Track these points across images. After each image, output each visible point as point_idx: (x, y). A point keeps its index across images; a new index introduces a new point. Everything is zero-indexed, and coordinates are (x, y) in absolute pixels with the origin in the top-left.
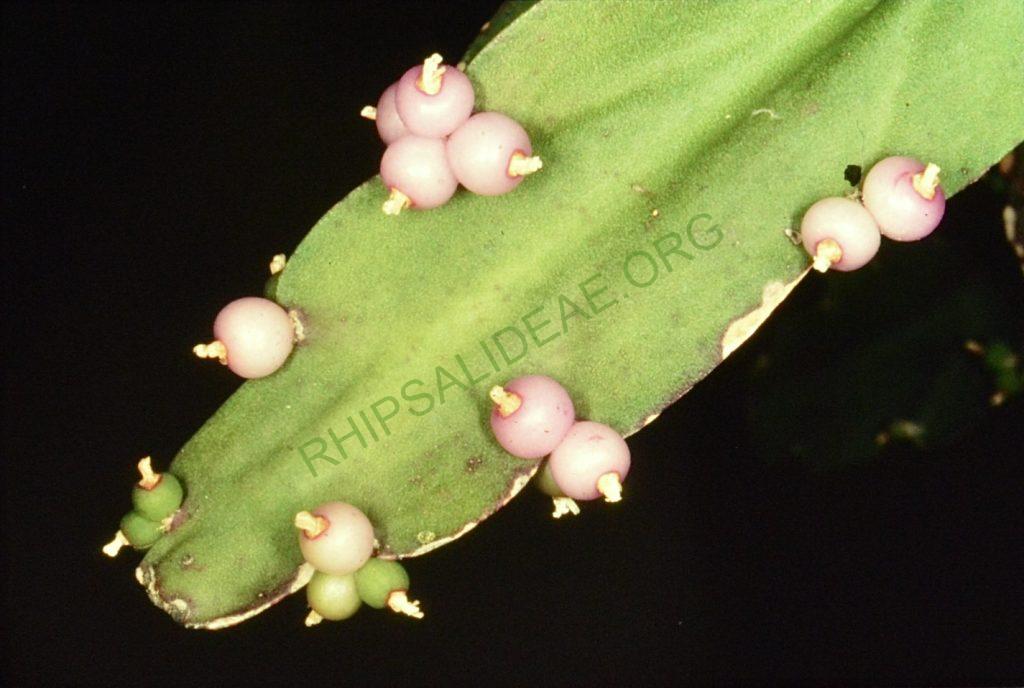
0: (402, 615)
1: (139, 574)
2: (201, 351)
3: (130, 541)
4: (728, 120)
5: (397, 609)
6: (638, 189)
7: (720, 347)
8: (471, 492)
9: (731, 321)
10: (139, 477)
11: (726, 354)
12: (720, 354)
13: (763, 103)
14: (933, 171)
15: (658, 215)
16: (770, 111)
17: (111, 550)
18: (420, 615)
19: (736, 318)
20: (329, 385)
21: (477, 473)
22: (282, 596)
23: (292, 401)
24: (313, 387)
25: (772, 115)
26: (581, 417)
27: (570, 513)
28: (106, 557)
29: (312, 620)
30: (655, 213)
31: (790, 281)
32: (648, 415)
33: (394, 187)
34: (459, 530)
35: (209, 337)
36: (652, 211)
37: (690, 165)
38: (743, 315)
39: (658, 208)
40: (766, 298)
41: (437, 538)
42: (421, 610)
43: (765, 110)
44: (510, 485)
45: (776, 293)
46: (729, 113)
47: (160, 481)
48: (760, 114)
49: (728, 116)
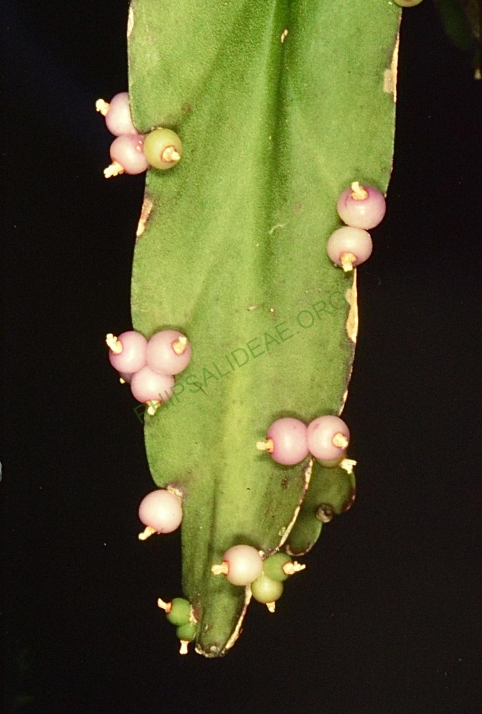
0: (297, 573)
1: (197, 650)
2: (143, 536)
3: (188, 641)
4: (259, 246)
5: (292, 573)
6: (251, 308)
7: (350, 339)
8: (290, 495)
9: (345, 325)
10: (163, 610)
11: (354, 339)
12: (352, 342)
13: (270, 226)
14: (355, 186)
15: (274, 310)
16: (278, 225)
17: (184, 650)
18: (304, 567)
19: (346, 321)
20: (208, 503)
21: (288, 486)
22: (245, 609)
23: (200, 524)
24: (203, 511)
25: (281, 226)
26: (307, 423)
27: (354, 466)
28: (184, 655)
29: (272, 608)
30: (272, 310)
31: (351, 285)
32: (342, 396)
33: (147, 401)
34: (293, 515)
35: (142, 527)
36: (270, 311)
37: (265, 278)
38: (347, 317)
39: (271, 307)
40: (349, 301)
41: (287, 527)
42: (301, 564)
43: (275, 227)
44: (304, 478)
45: (352, 295)
46: (256, 243)
47: (172, 605)
48: (274, 231)
49: (258, 245)
